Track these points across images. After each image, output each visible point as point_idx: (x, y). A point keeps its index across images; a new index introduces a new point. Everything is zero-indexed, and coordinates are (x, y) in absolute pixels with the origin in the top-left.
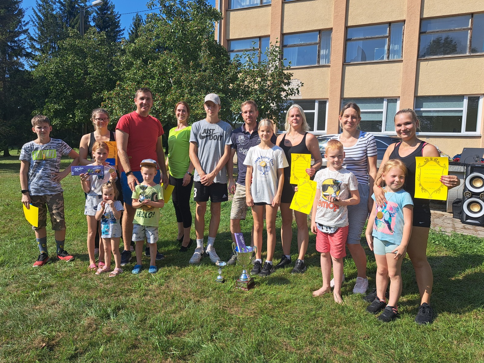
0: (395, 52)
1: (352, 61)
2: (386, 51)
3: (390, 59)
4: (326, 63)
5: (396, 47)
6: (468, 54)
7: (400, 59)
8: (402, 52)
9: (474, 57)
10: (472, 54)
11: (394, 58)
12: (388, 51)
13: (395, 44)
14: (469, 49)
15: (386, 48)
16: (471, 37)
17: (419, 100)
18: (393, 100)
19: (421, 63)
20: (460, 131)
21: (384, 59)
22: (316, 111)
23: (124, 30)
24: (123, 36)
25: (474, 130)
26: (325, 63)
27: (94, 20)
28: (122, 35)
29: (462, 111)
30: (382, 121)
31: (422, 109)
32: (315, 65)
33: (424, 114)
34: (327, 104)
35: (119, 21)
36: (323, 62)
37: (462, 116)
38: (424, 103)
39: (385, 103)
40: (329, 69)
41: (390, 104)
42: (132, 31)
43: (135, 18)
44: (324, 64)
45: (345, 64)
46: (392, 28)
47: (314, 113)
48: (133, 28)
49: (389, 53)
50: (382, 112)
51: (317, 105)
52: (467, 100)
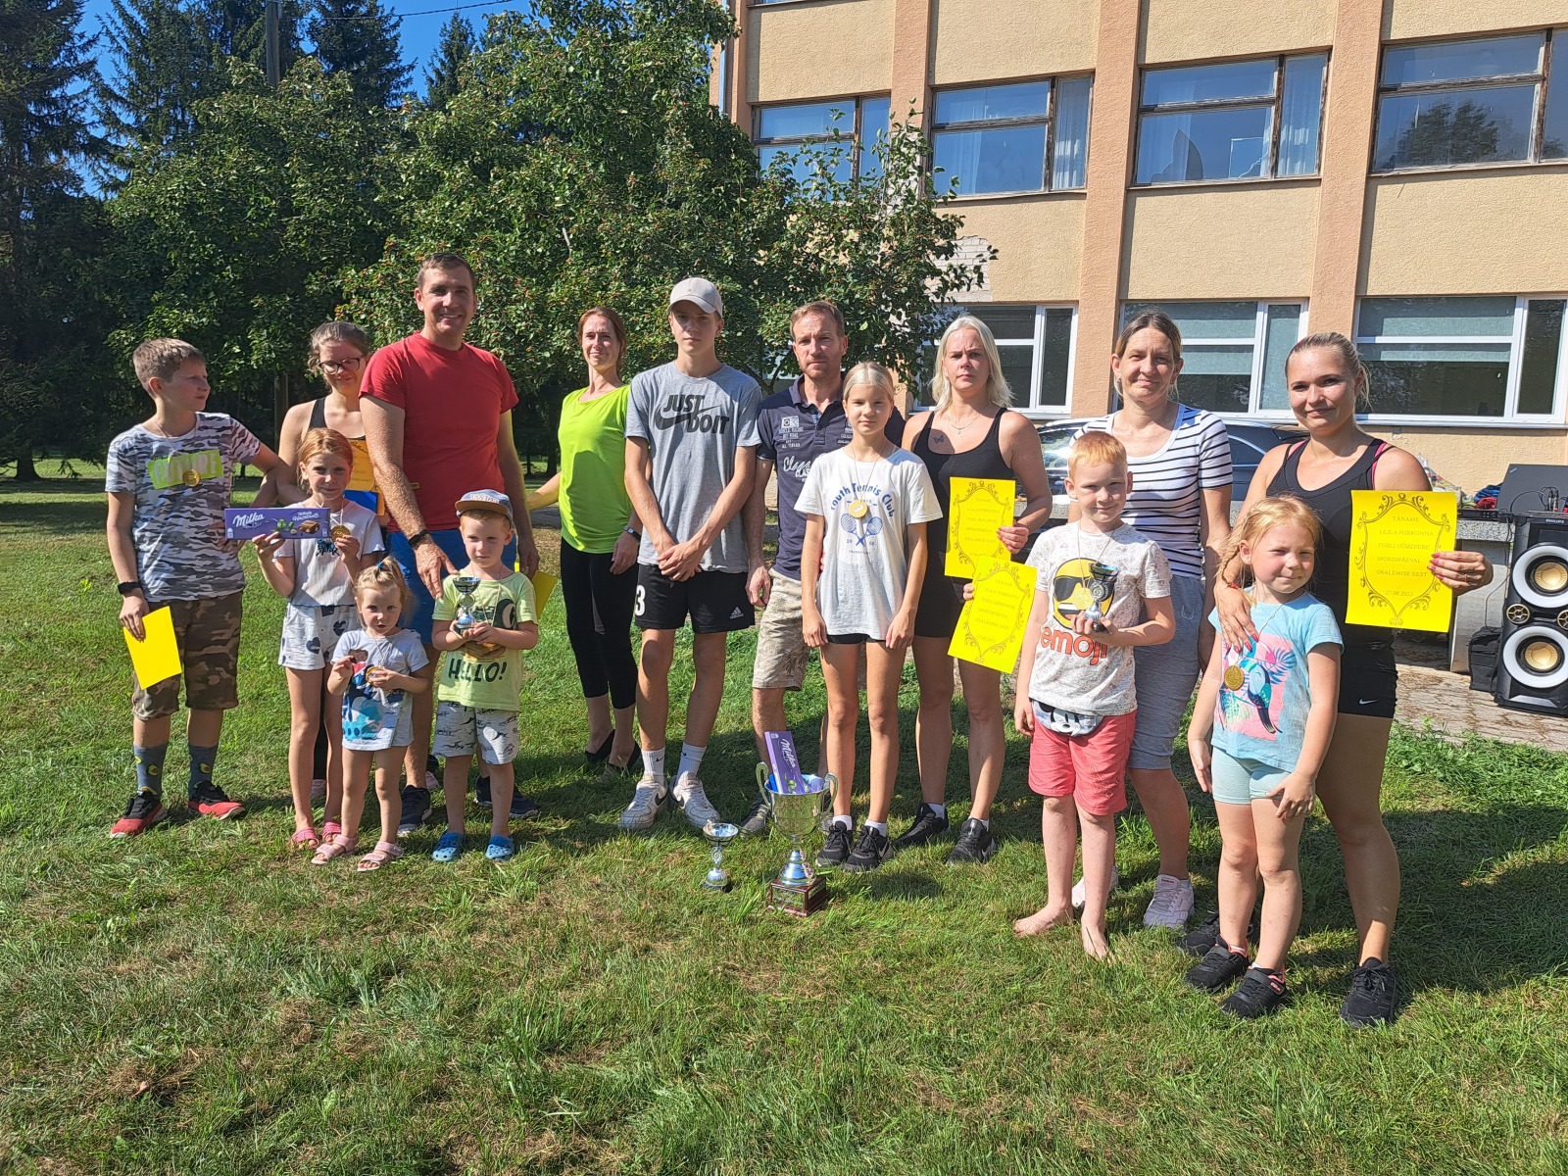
0: (1297, 153)
1: (1157, 178)
2: (1268, 150)
3: (1282, 175)
4: (1074, 186)
5: (1301, 136)
6: (1531, 161)
7: (1313, 175)
8: (1320, 151)
9: (1551, 169)
10: (1544, 162)
11: (1292, 170)
12: (1273, 147)
13: (1297, 126)
14: (1537, 145)
15: (1268, 137)
16: (1543, 106)
17: (1372, 310)
18: (1286, 309)
19: (1379, 187)
20: (1500, 413)
21: (1262, 175)
22: (1037, 343)
23: (412, 67)
24: (410, 88)
25: (1547, 408)
26: (1070, 185)
27: (313, 32)
28: (405, 84)
29: (1507, 347)
30: (1249, 377)
31: (1379, 340)
32: (1037, 192)
33: (1386, 356)
34: (1075, 319)
35: (396, 38)
36: (1061, 182)
37: (1507, 364)
38: (1387, 321)
39: (1261, 317)
40: (1084, 204)
41: (1277, 322)
42: (438, 72)
43: (449, 29)
44: (1066, 188)
45: (1135, 187)
46: (1287, 74)
47: (1030, 349)
48: (443, 63)
49: (1276, 155)
50: (1250, 348)
51: (1040, 321)
52: (1526, 312)
